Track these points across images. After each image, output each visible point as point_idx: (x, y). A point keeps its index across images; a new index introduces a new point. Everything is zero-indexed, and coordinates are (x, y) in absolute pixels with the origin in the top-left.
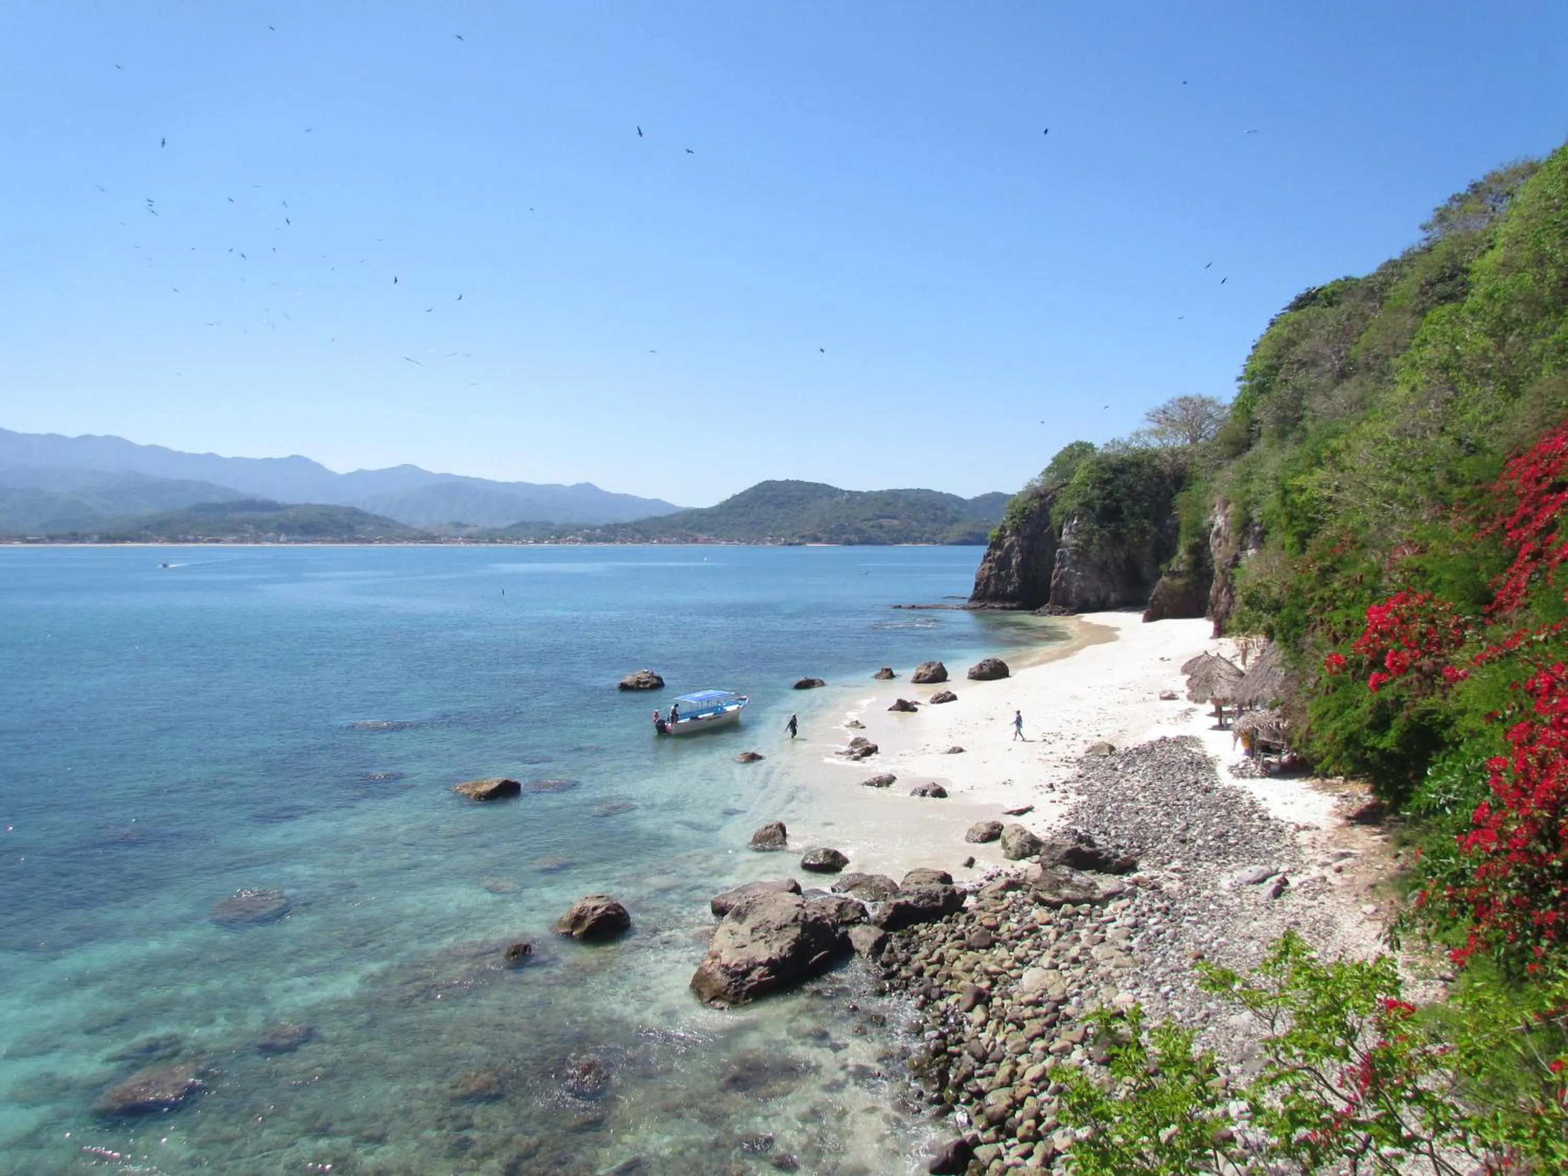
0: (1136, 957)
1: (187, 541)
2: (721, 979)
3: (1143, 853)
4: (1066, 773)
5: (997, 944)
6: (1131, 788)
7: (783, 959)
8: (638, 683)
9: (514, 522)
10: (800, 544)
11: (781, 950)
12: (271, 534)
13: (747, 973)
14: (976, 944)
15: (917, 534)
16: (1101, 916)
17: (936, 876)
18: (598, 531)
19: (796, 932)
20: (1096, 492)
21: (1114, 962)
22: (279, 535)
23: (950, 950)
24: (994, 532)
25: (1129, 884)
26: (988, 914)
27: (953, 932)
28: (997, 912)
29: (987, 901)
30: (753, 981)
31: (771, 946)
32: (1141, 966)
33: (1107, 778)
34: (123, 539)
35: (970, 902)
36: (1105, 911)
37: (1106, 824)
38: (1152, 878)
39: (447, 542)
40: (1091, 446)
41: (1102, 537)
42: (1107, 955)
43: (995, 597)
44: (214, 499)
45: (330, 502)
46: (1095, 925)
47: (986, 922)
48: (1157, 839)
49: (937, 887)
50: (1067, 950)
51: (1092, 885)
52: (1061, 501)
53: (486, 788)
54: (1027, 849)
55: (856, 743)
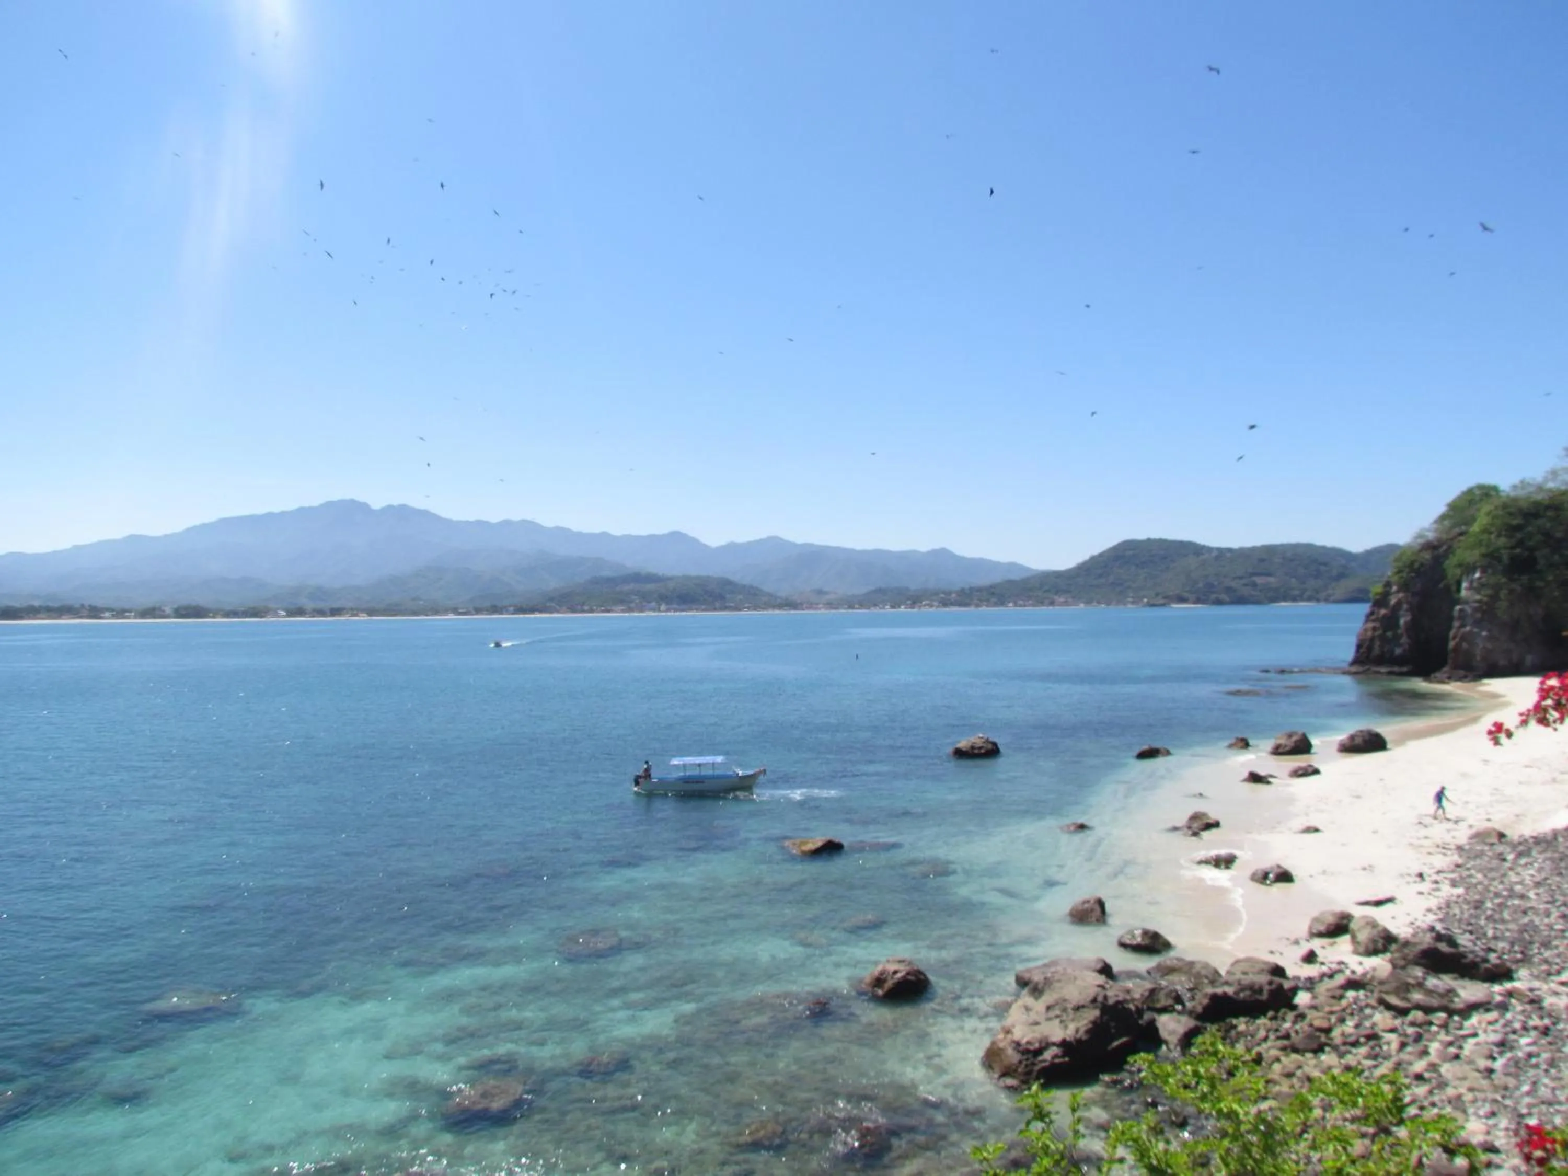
0: (1496, 1082)
1: (583, 611)
2: (1012, 1056)
3: (1525, 960)
4: (1440, 861)
5: (1327, 1049)
6: (1521, 883)
7: (1079, 1041)
8: (973, 748)
9: (872, 588)
10: (1163, 605)
11: (1077, 1031)
12: (653, 604)
13: (1039, 1052)
14: (1301, 1047)
15: (1296, 592)
16: (1461, 1028)
17: (1265, 967)
18: (954, 595)
19: (1095, 1013)
20: (1502, 541)
21: (1467, 1084)
22: (660, 605)
23: (1270, 1049)
24: (1378, 588)
25: (1500, 994)
26: (1321, 1014)
27: (1277, 1030)
28: (1332, 1013)
29: (1322, 999)
30: (1045, 1061)
31: (1066, 1027)
32: (1503, 1092)
33: (1492, 870)
34: (532, 610)
35: (1302, 999)
36: (1467, 1024)
37: (1482, 922)
38: (1531, 990)
39: (808, 608)
40: (1495, 488)
41: (1511, 591)
42: (1460, 1075)
43: (1380, 660)
44: (606, 573)
45: (703, 573)
46: (1449, 1038)
47: (1317, 1023)
48: (1546, 945)
49: (1263, 979)
50: (1410, 1063)
51: (1451, 992)
52: (1459, 552)
53: (811, 846)
54: (1380, 945)
55: (1195, 817)
